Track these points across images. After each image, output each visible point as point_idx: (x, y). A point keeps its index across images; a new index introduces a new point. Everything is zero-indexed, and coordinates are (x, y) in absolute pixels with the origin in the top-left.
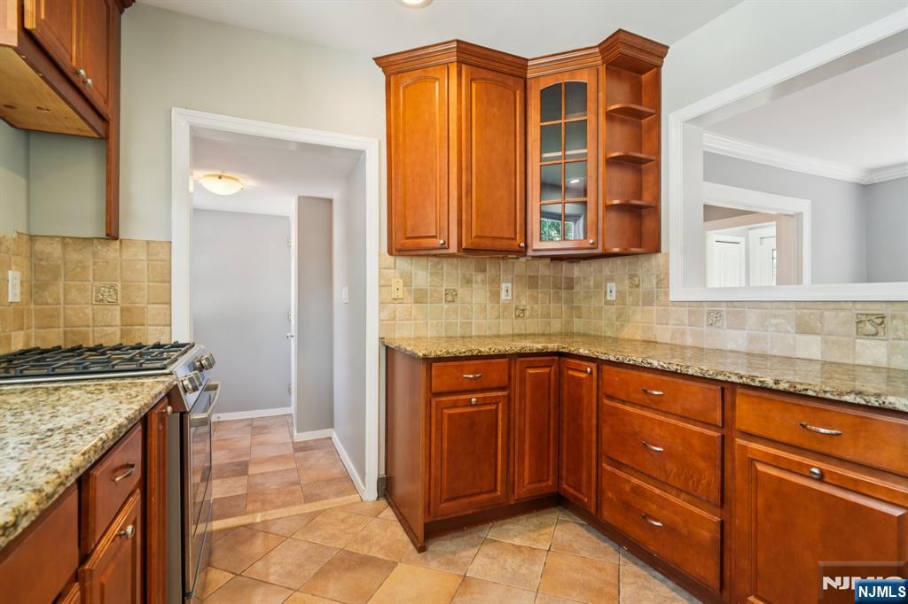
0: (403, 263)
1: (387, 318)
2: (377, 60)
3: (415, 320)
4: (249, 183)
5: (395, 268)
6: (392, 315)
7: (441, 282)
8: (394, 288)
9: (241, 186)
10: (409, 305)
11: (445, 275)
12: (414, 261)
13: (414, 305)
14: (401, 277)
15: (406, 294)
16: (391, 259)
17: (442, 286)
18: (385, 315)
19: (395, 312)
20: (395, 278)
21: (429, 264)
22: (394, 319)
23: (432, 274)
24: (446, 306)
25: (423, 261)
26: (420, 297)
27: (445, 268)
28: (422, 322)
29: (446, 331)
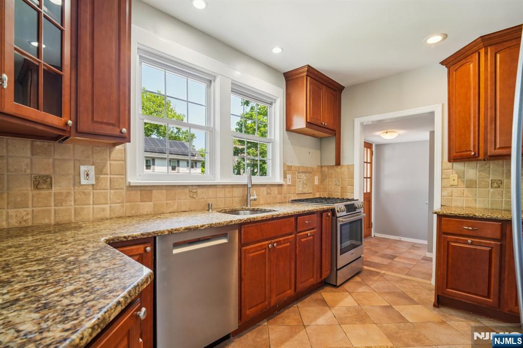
0: (458, 166)
1: (447, 195)
2: (442, 63)
3: (466, 197)
4: (401, 132)
5: (452, 169)
6: (450, 194)
7: (488, 176)
8: (451, 179)
9: (398, 134)
10: (463, 189)
11: (491, 170)
12: (466, 164)
13: (466, 189)
14: (457, 173)
15: (460, 183)
16: (450, 164)
17: (489, 178)
18: (445, 193)
19: (452, 192)
20: (452, 174)
21: (478, 165)
22: (452, 196)
23: (480, 171)
24: (491, 190)
25: (474, 164)
26: (470, 184)
27: (491, 167)
28: (472, 198)
29: (491, 205)
